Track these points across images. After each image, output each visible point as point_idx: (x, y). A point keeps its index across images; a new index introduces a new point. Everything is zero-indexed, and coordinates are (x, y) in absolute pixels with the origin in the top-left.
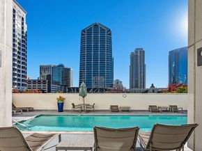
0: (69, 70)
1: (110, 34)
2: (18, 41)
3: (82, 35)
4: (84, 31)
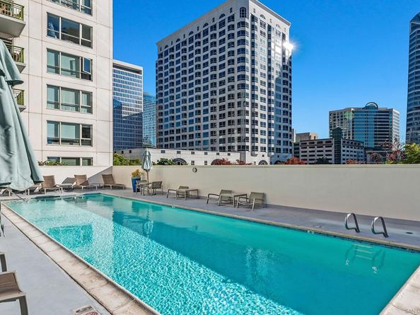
0: (389, 112)
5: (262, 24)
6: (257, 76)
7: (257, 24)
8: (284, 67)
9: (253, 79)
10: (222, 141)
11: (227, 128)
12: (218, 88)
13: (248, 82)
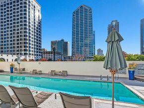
0: (67, 43)
1: (91, 12)
2: (37, 26)
3: (74, 15)
4: (74, 13)
5: (32, 5)
6: (31, 25)
7: (31, 4)
8: (39, 23)
9: (29, 26)
10: (18, 51)
11: (20, 45)
12: (16, 28)
13: (28, 27)
